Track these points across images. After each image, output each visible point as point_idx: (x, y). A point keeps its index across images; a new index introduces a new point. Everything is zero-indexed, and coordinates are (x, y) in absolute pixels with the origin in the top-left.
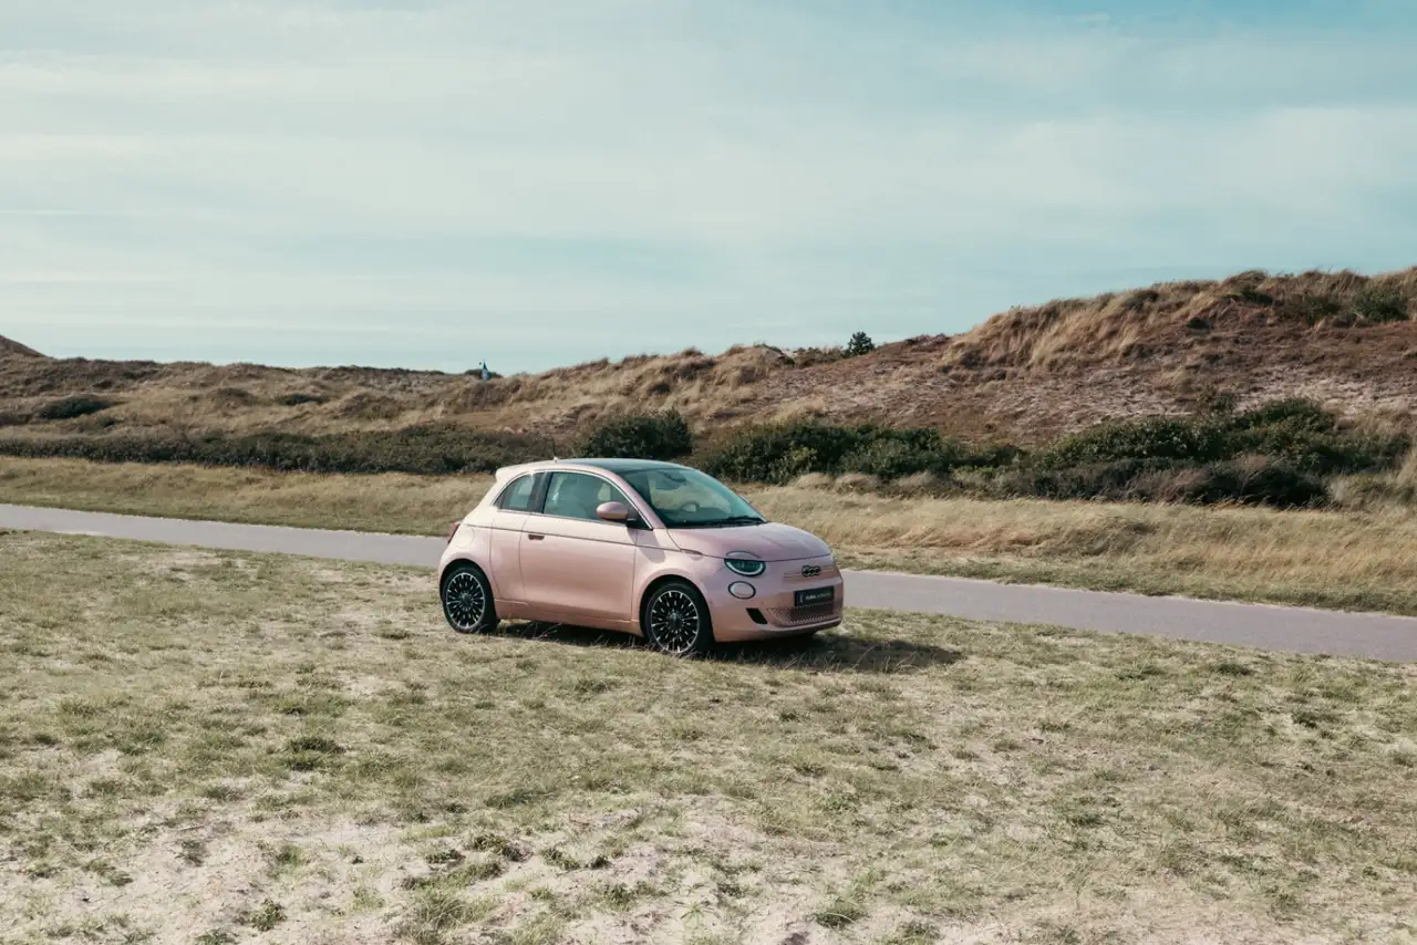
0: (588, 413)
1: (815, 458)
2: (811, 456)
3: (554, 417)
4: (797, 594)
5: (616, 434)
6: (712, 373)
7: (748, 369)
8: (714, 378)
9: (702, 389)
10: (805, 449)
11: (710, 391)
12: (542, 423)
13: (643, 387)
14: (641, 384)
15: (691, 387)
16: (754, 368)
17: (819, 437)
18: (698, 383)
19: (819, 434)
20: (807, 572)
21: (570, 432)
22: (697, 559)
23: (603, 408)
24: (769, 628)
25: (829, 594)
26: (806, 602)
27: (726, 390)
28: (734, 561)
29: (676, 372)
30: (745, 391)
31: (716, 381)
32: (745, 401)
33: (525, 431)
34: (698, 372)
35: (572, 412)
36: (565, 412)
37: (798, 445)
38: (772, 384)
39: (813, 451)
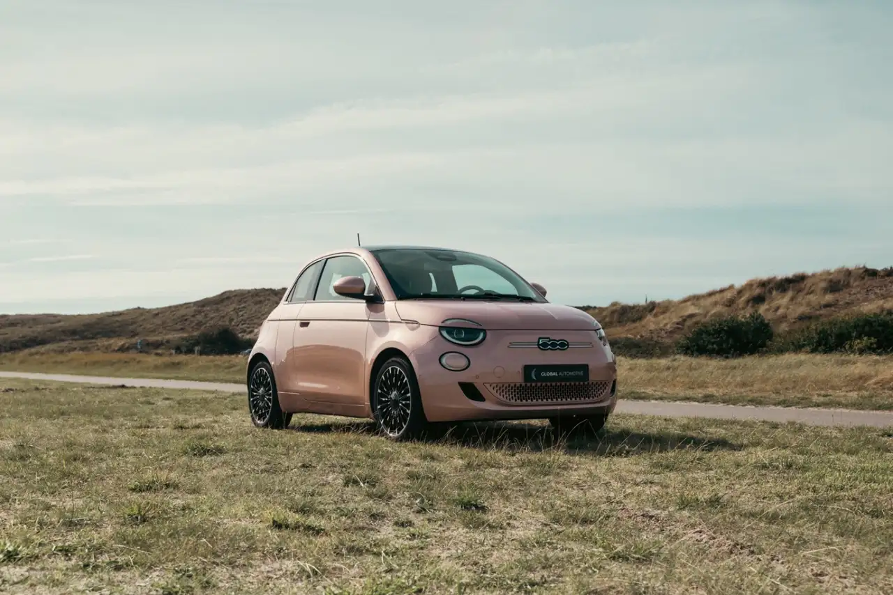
0: (694, 320)
1: (875, 346)
2: (871, 344)
3: (666, 324)
4: (528, 369)
5: (708, 333)
6: (803, 286)
7: (835, 280)
8: (804, 289)
9: (792, 299)
10: (865, 338)
11: (799, 299)
12: (656, 330)
13: (743, 299)
14: (741, 297)
15: (783, 298)
16: (839, 281)
17: (880, 328)
18: (790, 294)
19: (880, 325)
20: (545, 345)
21: (677, 336)
22: (413, 329)
23: (705, 316)
24: (487, 406)
25: (581, 373)
26: (539, 378)
27: (812, 298)
28: (450, 330)
29: (771, 286)
30: (829, 298)
31: (805, 291)
32: (827, 306)
33: (642, 336)
34: (791, 285)
35: (680, 320)
36: (675, 320)
37: (859, 337)
38: (854, 291)
39: (873, 340)
